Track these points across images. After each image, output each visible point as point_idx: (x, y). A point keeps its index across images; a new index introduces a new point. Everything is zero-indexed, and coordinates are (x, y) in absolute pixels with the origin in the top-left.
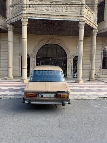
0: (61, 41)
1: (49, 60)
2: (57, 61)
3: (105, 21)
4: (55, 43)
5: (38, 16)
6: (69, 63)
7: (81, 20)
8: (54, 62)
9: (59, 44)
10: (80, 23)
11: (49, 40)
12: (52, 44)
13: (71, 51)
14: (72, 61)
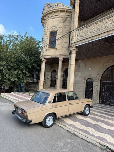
5: (81, 42)
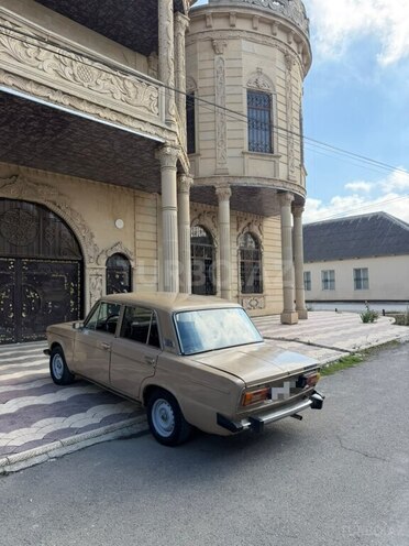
0: (60, 194)
1: (6, 269)
2: (42, 272)
3: (199, 155)
4: (35, 200)
6: (93, 280)
7: (169, 143)
8: (30, 277)
9: (50, 206)
10: (168, 150)
11: (8, 181)
12: (21, 201)
13: (95, 234)
14: (104, 272)
